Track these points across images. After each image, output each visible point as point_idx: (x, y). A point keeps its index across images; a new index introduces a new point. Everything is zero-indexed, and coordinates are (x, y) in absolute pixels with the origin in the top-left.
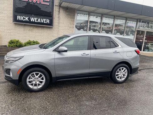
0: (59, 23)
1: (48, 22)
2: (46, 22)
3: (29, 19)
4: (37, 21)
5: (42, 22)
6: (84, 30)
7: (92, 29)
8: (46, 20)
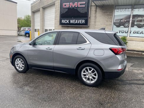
0: (95, 22)
1: (83, 22)
2: (82, 22)
3: (69, 21)
4: (75, 22)
5: (79, 23)
6: (125, 27)
7: (136, 25)
8: (82, 21)
